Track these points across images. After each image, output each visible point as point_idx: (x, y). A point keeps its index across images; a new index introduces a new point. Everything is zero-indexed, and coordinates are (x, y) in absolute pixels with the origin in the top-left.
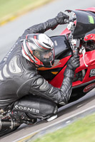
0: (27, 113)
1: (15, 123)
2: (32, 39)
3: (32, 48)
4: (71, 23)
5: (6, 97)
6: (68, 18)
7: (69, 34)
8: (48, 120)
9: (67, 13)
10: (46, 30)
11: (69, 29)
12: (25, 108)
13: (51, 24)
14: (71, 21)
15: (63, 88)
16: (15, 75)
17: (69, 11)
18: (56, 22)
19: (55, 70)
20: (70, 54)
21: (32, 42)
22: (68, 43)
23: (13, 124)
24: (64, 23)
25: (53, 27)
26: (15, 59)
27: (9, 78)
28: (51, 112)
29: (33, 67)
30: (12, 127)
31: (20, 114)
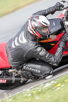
0: (32, 72)
1: (24, 79)
2: (35, 19)
3: (34, 25)
4: (65, 10)
5: (17, 60)
6: (63, 6)
7: (63, 18)
8: (46, 78)
9: (62, 3)
10: (47, 14)
11: (64, 14)
12: (30, 69)
13: (51, 10)
14: (65, 9)
15: (57, 54)
16: (22, 44)
17: (64, 2)
18: (54, 9)
19: (53, 42)
20: (64, 31)
21: (34, 21)
22: (62, 24)
23: (22, 79)
24: (60, 10)
25: (53, 13)
26: (23, 33)
27: (19, 46)
28: (48, 72)
29: (35, 39)
30: (22, 82)
31: (28, 73)
